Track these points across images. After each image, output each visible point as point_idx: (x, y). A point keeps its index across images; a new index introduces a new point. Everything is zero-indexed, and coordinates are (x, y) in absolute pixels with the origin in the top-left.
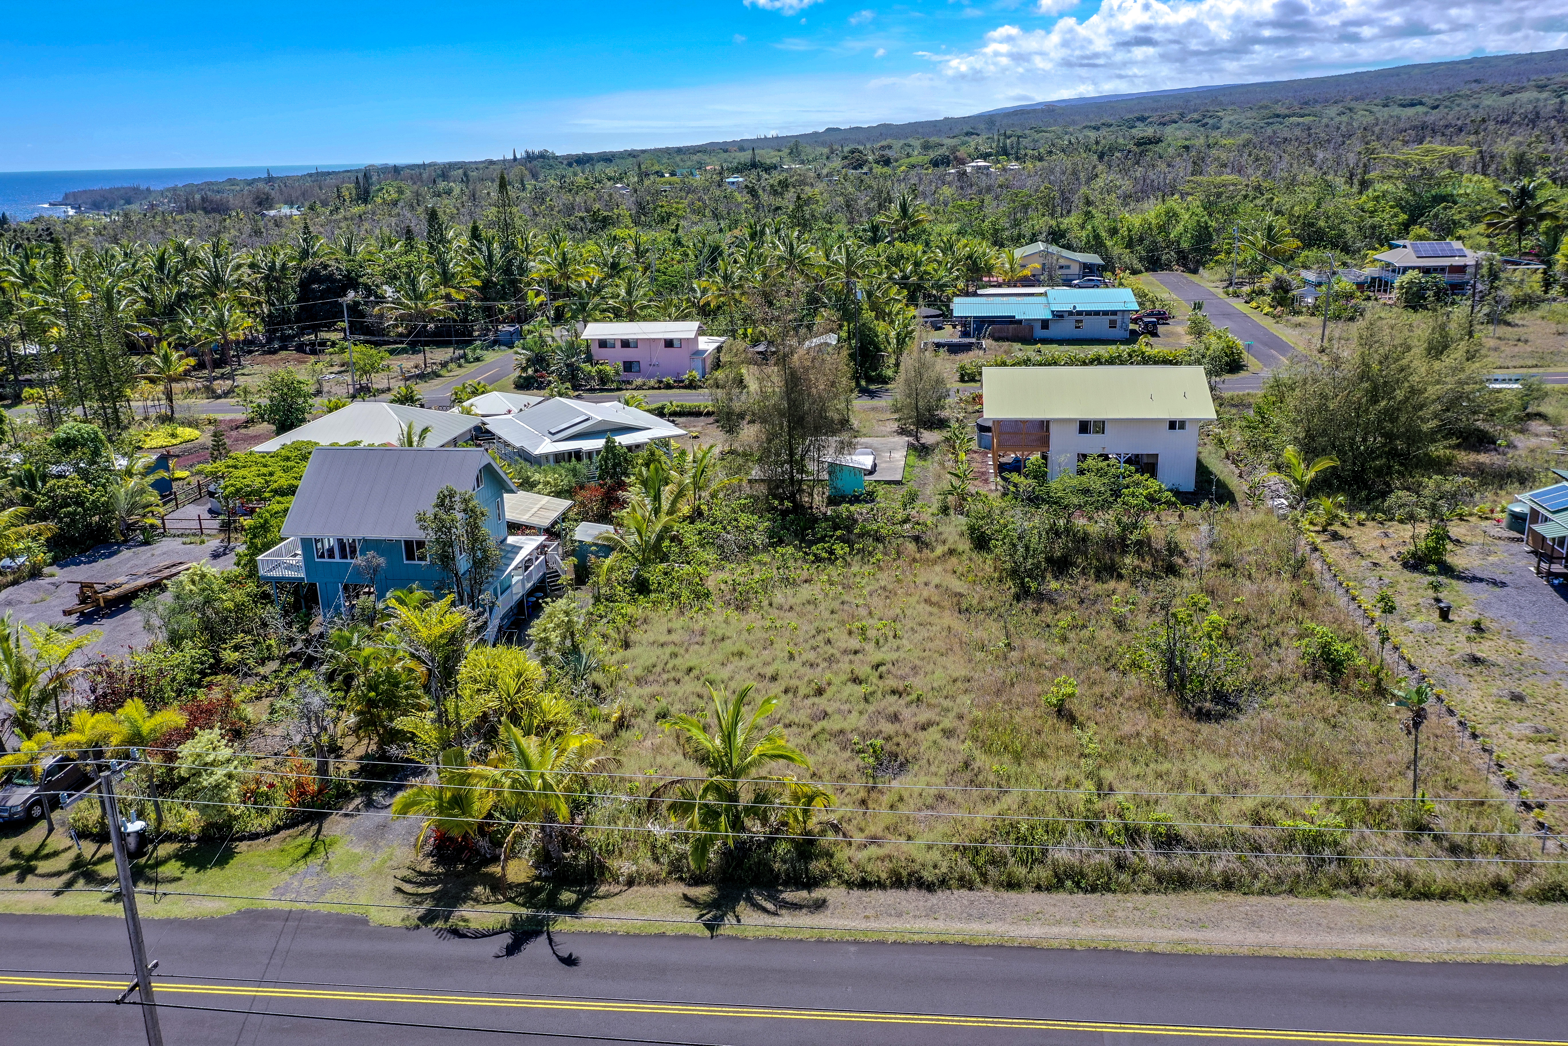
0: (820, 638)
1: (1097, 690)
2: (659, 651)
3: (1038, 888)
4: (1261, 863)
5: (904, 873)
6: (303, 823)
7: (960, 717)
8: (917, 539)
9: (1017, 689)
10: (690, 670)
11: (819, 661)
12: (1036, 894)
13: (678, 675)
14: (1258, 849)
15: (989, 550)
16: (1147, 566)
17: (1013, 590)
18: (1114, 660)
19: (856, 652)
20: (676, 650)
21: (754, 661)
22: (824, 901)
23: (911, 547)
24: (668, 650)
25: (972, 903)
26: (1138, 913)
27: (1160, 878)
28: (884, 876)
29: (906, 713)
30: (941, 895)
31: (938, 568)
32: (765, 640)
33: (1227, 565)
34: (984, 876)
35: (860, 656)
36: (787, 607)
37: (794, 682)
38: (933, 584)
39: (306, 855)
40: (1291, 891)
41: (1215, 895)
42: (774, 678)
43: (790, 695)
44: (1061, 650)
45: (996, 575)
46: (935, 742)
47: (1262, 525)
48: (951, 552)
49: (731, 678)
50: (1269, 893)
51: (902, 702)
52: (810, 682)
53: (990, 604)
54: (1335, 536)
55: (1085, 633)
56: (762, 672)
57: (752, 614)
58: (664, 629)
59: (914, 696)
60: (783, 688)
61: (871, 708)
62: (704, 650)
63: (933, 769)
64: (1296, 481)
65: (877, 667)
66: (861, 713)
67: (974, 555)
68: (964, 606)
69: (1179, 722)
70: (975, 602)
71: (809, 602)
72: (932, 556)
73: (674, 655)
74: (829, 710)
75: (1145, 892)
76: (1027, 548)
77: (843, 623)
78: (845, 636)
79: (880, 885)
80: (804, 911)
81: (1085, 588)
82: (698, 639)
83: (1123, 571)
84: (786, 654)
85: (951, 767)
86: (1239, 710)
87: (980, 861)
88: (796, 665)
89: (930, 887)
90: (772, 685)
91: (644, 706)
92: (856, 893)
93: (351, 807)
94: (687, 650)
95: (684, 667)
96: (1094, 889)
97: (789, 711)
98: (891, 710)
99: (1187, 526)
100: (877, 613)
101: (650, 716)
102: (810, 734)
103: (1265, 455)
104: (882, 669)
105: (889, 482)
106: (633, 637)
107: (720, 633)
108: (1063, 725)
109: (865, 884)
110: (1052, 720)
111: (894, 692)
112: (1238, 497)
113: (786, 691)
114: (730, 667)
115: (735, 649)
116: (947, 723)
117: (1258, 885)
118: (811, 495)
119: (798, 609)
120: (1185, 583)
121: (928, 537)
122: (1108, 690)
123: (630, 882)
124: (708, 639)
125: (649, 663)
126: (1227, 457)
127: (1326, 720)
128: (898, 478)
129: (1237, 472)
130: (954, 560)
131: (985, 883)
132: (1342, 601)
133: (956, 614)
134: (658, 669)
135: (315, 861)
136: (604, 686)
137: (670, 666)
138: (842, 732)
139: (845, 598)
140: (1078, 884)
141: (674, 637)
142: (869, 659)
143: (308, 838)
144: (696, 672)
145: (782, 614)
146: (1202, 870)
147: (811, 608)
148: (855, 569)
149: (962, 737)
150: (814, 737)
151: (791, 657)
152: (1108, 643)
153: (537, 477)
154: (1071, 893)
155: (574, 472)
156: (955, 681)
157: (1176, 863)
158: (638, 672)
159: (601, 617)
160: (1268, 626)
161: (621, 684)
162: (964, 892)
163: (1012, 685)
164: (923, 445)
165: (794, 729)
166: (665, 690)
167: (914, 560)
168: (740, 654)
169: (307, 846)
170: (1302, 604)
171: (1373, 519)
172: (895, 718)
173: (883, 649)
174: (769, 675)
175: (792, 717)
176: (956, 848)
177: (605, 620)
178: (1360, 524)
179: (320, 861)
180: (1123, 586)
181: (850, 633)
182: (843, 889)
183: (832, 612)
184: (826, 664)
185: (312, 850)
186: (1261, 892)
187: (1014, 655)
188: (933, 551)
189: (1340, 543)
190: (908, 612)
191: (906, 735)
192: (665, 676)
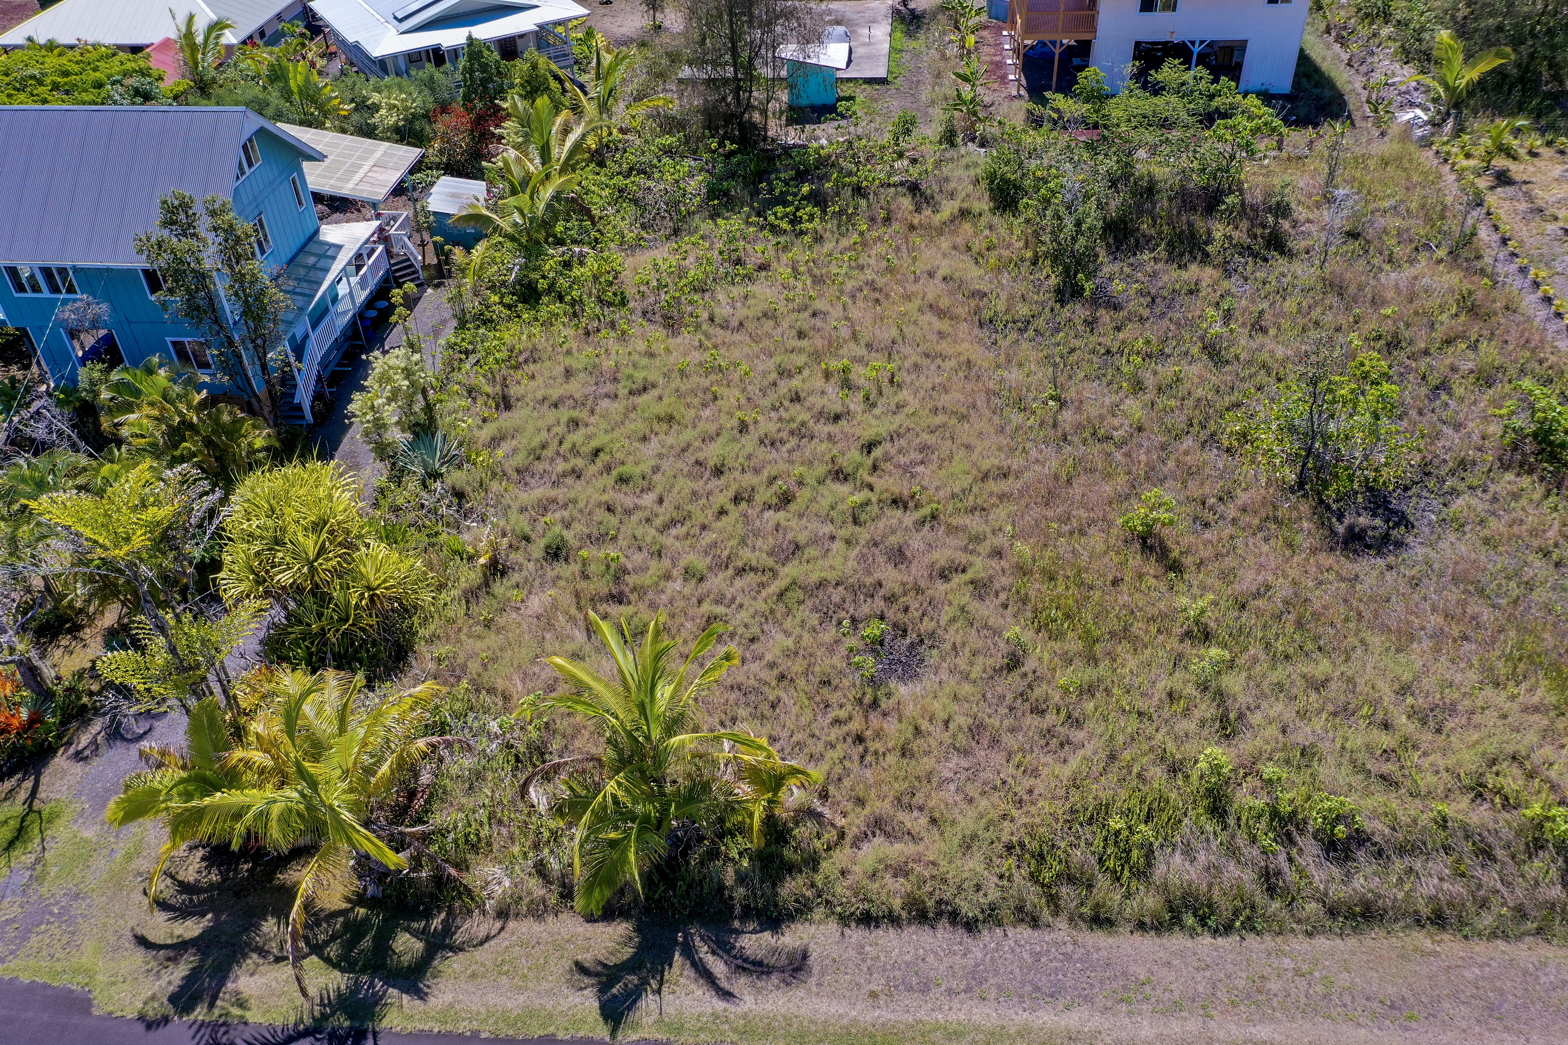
0: (784, 387)
1: (1194, 489)
2: (551, 416)
3: (1141, 926)
4: (1490, 878)
5: (930, 903)
6: (10, 774)
7: (998, 553)
8: (914, 188)
9: (1077, 490)
10: (597, 452)
11: (784, 435)
12: (1137, 935)
13: (579, 462)
14: (1486, 854)
15: (1016, 212)
16: (1240, 235)
17: (1054, 281)
18: (1212, 426)
19: (837, 418)
20: (576, 414)
21: (688, 435)
22: (805, 956)
23: (906, 202)
24: (565, 414)
25: (1037, 956)
26: (1302, 983)
27: (1332, 912)
28: (897, 903)
29: (916, 542)
30: (988, 937)
31: (945, 243)
32: (706, 390)
33: (1353, 235)
34: (1053, 900)
35: (843, 423)
36: (734, 323)
37: (749, 479)
38: (940, 274)
39: (11, 845)
40: (1539, 931)
41: (1421, 939)
42: (718, 472)
43: (744, 505)
44: (1134, 408)
45: (1029, 254)
46: (962, 609)
47: (1397, 160)
48: (964, 213)
49: (656, 469)
50: (1506, 937)
51: (909, 519)
52: (772, 480)
53: (1023, 310)
54: (1503, 179)
55: (1167, 371)
56: (701, 456)
57: (686, 338)
58: (559, 370)
59: (926, 511)
60: (731, 493)
61: (864, 535)
62: (616, 408)
63: (962, 662)
64: (1447, 87)
65: (869, 447)
66: (848, 542)
67: (996, 220)
68: (987, 314)
69: (1326, 559)
70: (1001, 306)
71: (765, 315)
72: (937, 219)
73: (575, 423)
74: (802, 538)
75: (1309, 935)
76: (1078, 224)
77: (816, 356)
78: (819, 382)
79: (894, 920)
80: (775, 978)
81: (1154, 275)
82: (609, 387)
83: (1209, 249)
84: (735, 422)
85: (990, 662)
86: (1409, 526)
87: (1047, 876)
88: (749, 442)
89: (971, 926)
90: (715, 483)
91: (527, 530)
92: (856, 934)
93: (84, 740)
94: (592, 412)
95: (586, 449)
96: (1228, 929)
97: (743, 542)
98: (893, 540)
99: (1289, 159)
100: (865, 336)
101: (537, 549)
102: (775, 587)
103: (1386, 31)
104: (877, 452)
105: (869, 81)
106: (514, 391)
107: (640, 375)
108: (1152, 568)
109: (867, 920)
110: (1135, 560)
111: (894, 502)
112: (1352, 102)
113: (737, 500)
114: (654, 445)
115: (660, 409)
116: (980, 567)
117: (1487, 920)
118: (764, 112)
119: (750, 326)
120: (1298, 267)
121: (929, 186)
122: (1211, 489)
123: (503, 914)
124: (623, 392)
125: (536, 442)
126: (1328, 31)
127: (1547, 554)
128: (881, 73)
129: (1345, 57)
130: (967, 227)
131: (1056, 913)
132: (1529, 302)
133: (977, 331)
134: (548, 453)
135: (23, 857)
136: (468, 489)
137: (566, 445)
138: (821, 584)
139: (819, 305)
140: (1203, 920)
141: (575, 387)
142: (858, 431)
143: (17, 807)
144: (604, 457)
145: (729, 337)
146: (1400, 895)
147: (769, 324)
148: (828, 246)
149: (1003, 596)
150: (781, 595)
151: (743, 428)
152: (1200, 393)
153: (375, 98)
154: (1193, 933)
155: (430, 84)
156: (985, 477)
157: (1359, 882)
158: (519, 460)
159: (467, 353)
160: (1426, 353)
161: (495, 486)
162: (1024, 932)
163: (1069, 482)
164: (912, 11)
165: (751, 578)
166: (560, 493)
167: (912, 227)
168: (670, 419)
169: (14, 824)
170: (1473, 311)
171: (1549, 144)
172: (899, 556)
173: (877, 411)
174: (711, 463)
175: (746, 555)
176: (1009, 848)
177: (472, 359)
178: (1533, 154)
179: (30, 859)
180: (1207, 274)
181: (827, 375)
182: (833, 926)
183: (801, 335)
184: (793, 442)
185: (20, 835)
186: (1493, 935)
187: (1067, 416)
188: (936, 211)
189: (1510, 190)
190: (909, 330)
191: (918, 590)
192: (561, 466)
